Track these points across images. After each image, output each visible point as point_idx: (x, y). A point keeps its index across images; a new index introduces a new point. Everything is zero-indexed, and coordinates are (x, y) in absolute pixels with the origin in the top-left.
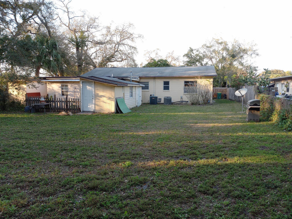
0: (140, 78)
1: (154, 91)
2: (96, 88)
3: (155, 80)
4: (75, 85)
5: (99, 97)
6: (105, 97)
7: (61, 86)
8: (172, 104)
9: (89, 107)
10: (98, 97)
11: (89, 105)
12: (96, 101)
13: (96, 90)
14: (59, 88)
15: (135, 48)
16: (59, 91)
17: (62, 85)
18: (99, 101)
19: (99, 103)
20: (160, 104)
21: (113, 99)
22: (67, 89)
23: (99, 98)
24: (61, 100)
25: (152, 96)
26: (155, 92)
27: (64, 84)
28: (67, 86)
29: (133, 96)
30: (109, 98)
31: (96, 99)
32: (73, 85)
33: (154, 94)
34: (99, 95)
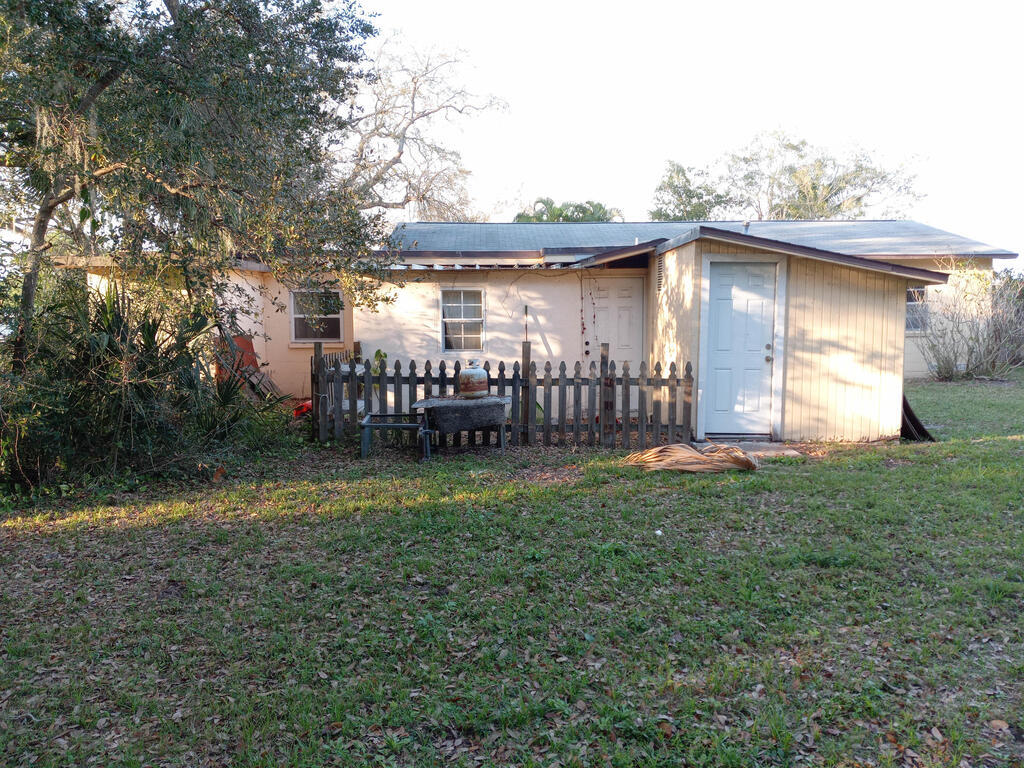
2: (793, 301)
4: (523, 289)
5: (811, 350)
6: (846, 348)
7: (439, 295)
9: (738, 408)
10: (804, 349)
11: (740, 398)
12: (790, 374)
13: (792, 311)
14: (430, 307)
16: (430, 324)
17: (446, 295)
18: (807, 371)
19: (806, 384)
21: (895, 357)
22: (478, 312)
23: (807, 356)
24: (570, 373)
27: (461, 286)
28: (476, 296)
30: (873, 357)
31: (790, 360)
32: (513, 290)
34: (809, 337)
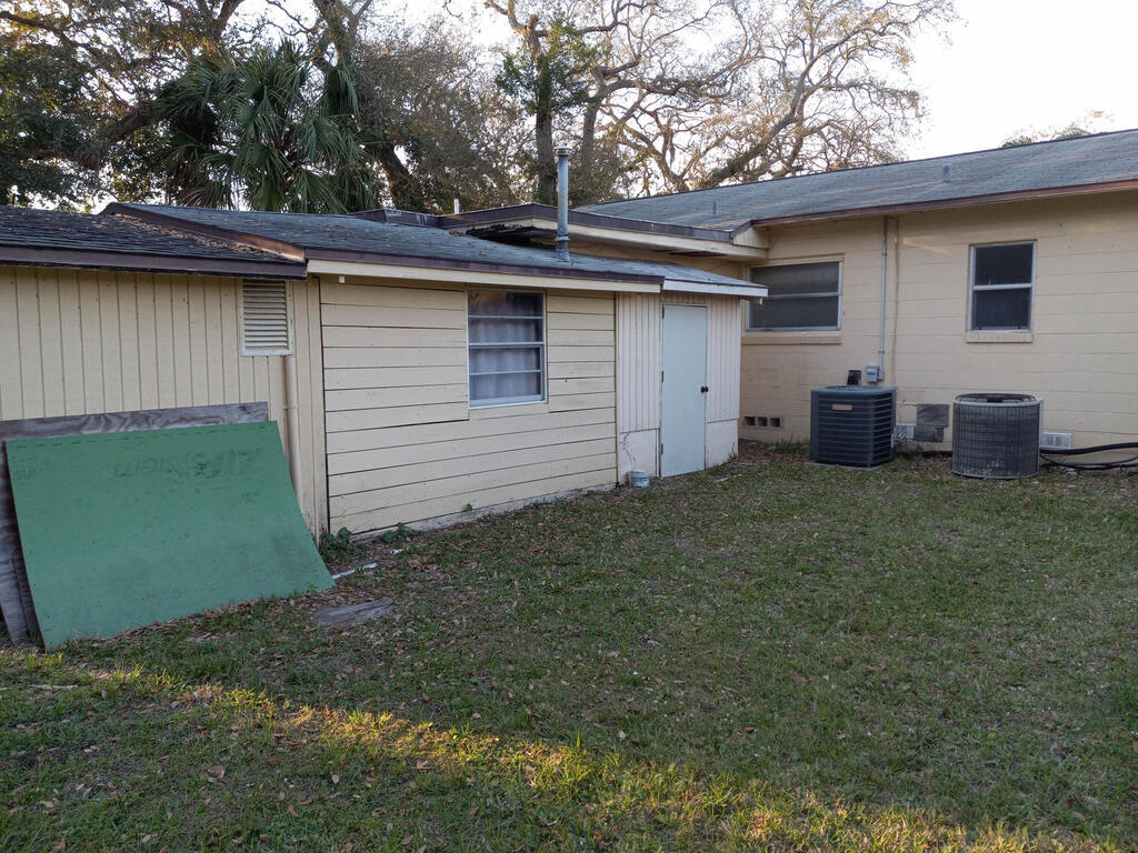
0: (769, 230)
1: (883, 337)
3: (893, 239)
8: (1053, 463)
15: (913, 97)
20: (928, 455)
25: (864, 380)
26: (888, 348)
29: (553, 387)
33: (887, 368)
